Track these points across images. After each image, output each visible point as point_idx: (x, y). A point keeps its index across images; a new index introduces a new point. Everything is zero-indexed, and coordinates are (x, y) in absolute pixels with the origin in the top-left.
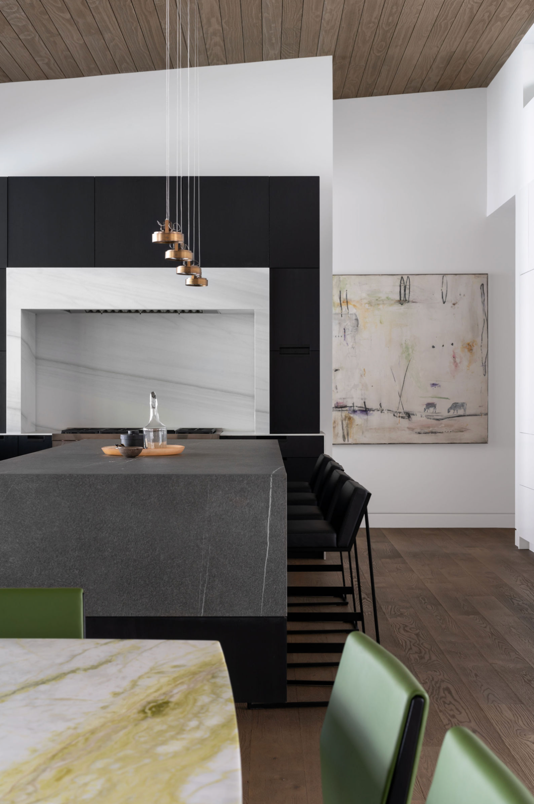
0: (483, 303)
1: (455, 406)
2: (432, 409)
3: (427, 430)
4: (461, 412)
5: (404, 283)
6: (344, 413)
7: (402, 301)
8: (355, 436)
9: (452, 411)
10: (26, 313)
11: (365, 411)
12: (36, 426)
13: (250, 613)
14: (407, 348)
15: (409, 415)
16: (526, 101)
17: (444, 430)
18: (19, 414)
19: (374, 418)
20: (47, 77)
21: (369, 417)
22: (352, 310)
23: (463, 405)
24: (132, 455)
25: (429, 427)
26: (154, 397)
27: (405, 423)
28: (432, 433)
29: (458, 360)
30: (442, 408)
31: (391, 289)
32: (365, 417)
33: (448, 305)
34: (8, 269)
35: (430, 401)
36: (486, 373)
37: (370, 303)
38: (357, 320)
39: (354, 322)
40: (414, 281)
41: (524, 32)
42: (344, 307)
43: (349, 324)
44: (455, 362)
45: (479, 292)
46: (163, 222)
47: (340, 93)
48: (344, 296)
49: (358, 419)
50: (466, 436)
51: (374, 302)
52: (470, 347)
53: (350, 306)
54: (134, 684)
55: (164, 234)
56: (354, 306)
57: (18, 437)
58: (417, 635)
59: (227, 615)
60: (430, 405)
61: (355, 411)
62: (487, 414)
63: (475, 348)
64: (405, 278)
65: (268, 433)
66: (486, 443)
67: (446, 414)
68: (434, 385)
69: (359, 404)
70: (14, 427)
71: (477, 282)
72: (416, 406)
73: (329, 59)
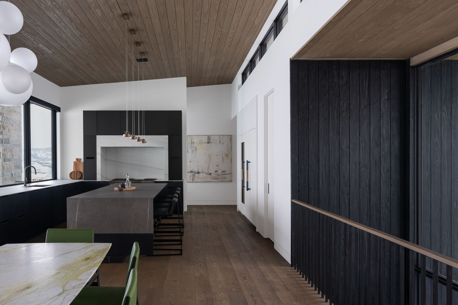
0: (231, 143)
1: (223, 171)
2: (217, 172)
3: (215, 178)
4: (225, 173)
5: (209, 138)
6: (193, 174)
7: (208, 143)
8: (196, 180)
9: (222, 173)
10: (102, 147)
11: (198, 173)
12: (106, 178)
13: (144, 233)
14: (210, 156)
15: (210, 174)
16: (239, 89)
17: (220, 178)
18: (100, 175)
19: (201, 175)
20: (108, 83)
21: (200, 175)
22: (195, 145)
23: (225, 171)
24: (121, 190)
25: (216, 177)
26: (128, 175)
27: (209, 176)
28: (217, 179)
29: (224, 159)
30: (220, 172)
31: (205, 139)
32: (198, 175)
33: (221, 144)
34: (97, 136)
35: (216, 170)
36: (231, 162)
37: (199, 143)
38: (196, 148)
39: (195, 148)
40: (212, 137)
41: (238, 71)
42: (193, 144)
43: (194, 149)
44: (223, 159)
45: (230, 140)
46: (126, 131)
47: (188, 85)
48: (192, 141)
49: (197, 175)
50: (226, 180)
51: (201, 143)
52: (227, 155)
53: (194, 144)
54: (86, 254)
55: (126, 135)
56: (195, 144)
57: (100, 181)
58: (198, 236)
59: (138, 233)
60: (216, 171)
61: (195, 173)
62: (232, 174)
63: (228, 155)
64: (209, 136)
65: (168, 181)
66: (232, 181)
67: (220, 174)
68: (217, 166)
69: (197, 171)
70: (99, 179)
71: (229, 137)
72: (212, 171)
73: (185, 78)
